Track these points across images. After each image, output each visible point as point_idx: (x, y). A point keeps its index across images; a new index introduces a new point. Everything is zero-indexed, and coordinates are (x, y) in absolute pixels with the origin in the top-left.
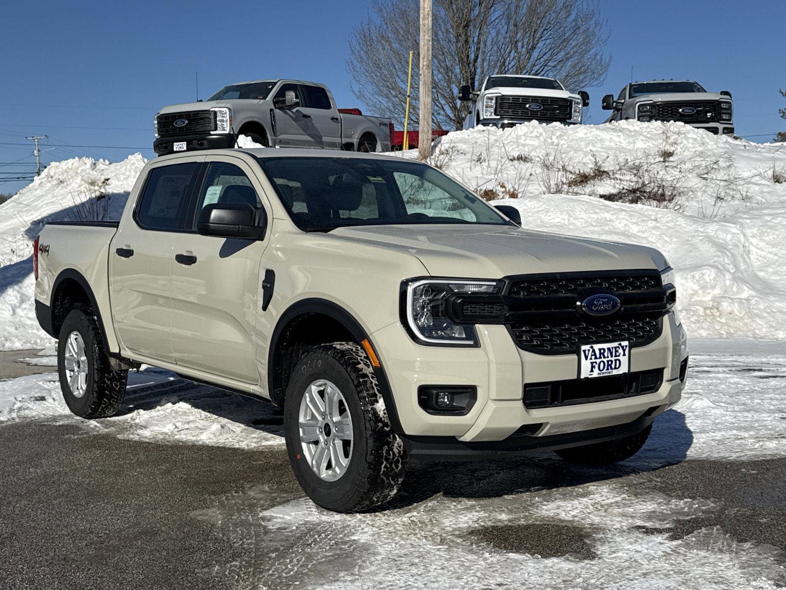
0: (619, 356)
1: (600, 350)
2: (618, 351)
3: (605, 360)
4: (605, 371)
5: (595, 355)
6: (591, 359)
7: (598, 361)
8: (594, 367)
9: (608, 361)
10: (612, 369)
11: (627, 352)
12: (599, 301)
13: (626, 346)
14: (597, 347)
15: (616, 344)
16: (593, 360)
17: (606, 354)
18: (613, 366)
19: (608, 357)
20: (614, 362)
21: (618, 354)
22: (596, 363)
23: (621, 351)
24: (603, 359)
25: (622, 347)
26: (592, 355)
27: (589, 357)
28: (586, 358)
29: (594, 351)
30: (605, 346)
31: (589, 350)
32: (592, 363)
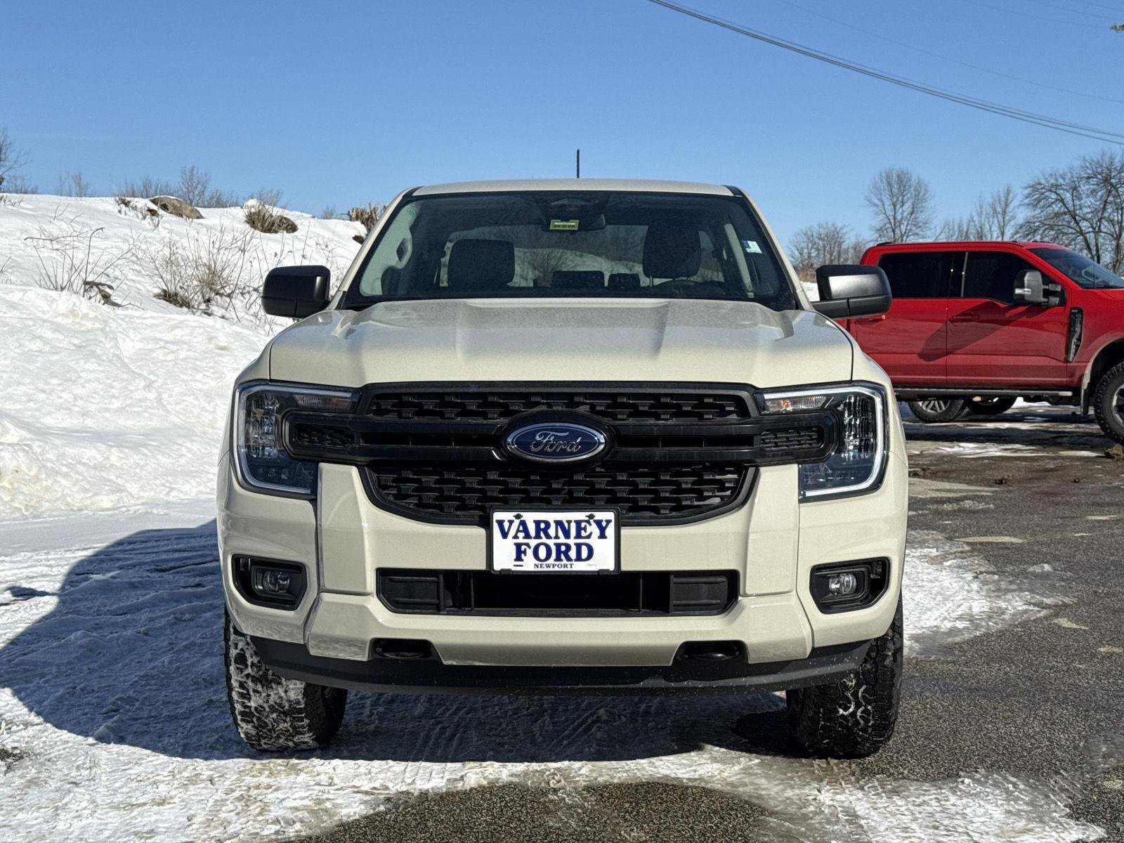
0: (589, 537)
1: (537, 523)
2: (585, 529)
3: (551, 543)
4: (551, 561)
5: (526, 531)
6: (516, 537)
7: (533, 543)
8: (525, 552)
9: (558, 546)
10: (569, 559)
11: (610, 531)
12: (546, 436)
13: (608, 522)
14: (530, 517)
15: (582, 516)
16: (521, 540)
17: (552, 531)
18: (573, 554)
19: (557, 537)
20: (574, 549)
21: (583, 534)
22: (528, 545)
23: (594, 529)
24: (544, 540)
25: (599, 523)
26: (518, 531)
27: (512, 533)
28: (505, 535)
29: (523, 523)
30: (551, 517)
31: (511, 522)
32: (518, 546)
